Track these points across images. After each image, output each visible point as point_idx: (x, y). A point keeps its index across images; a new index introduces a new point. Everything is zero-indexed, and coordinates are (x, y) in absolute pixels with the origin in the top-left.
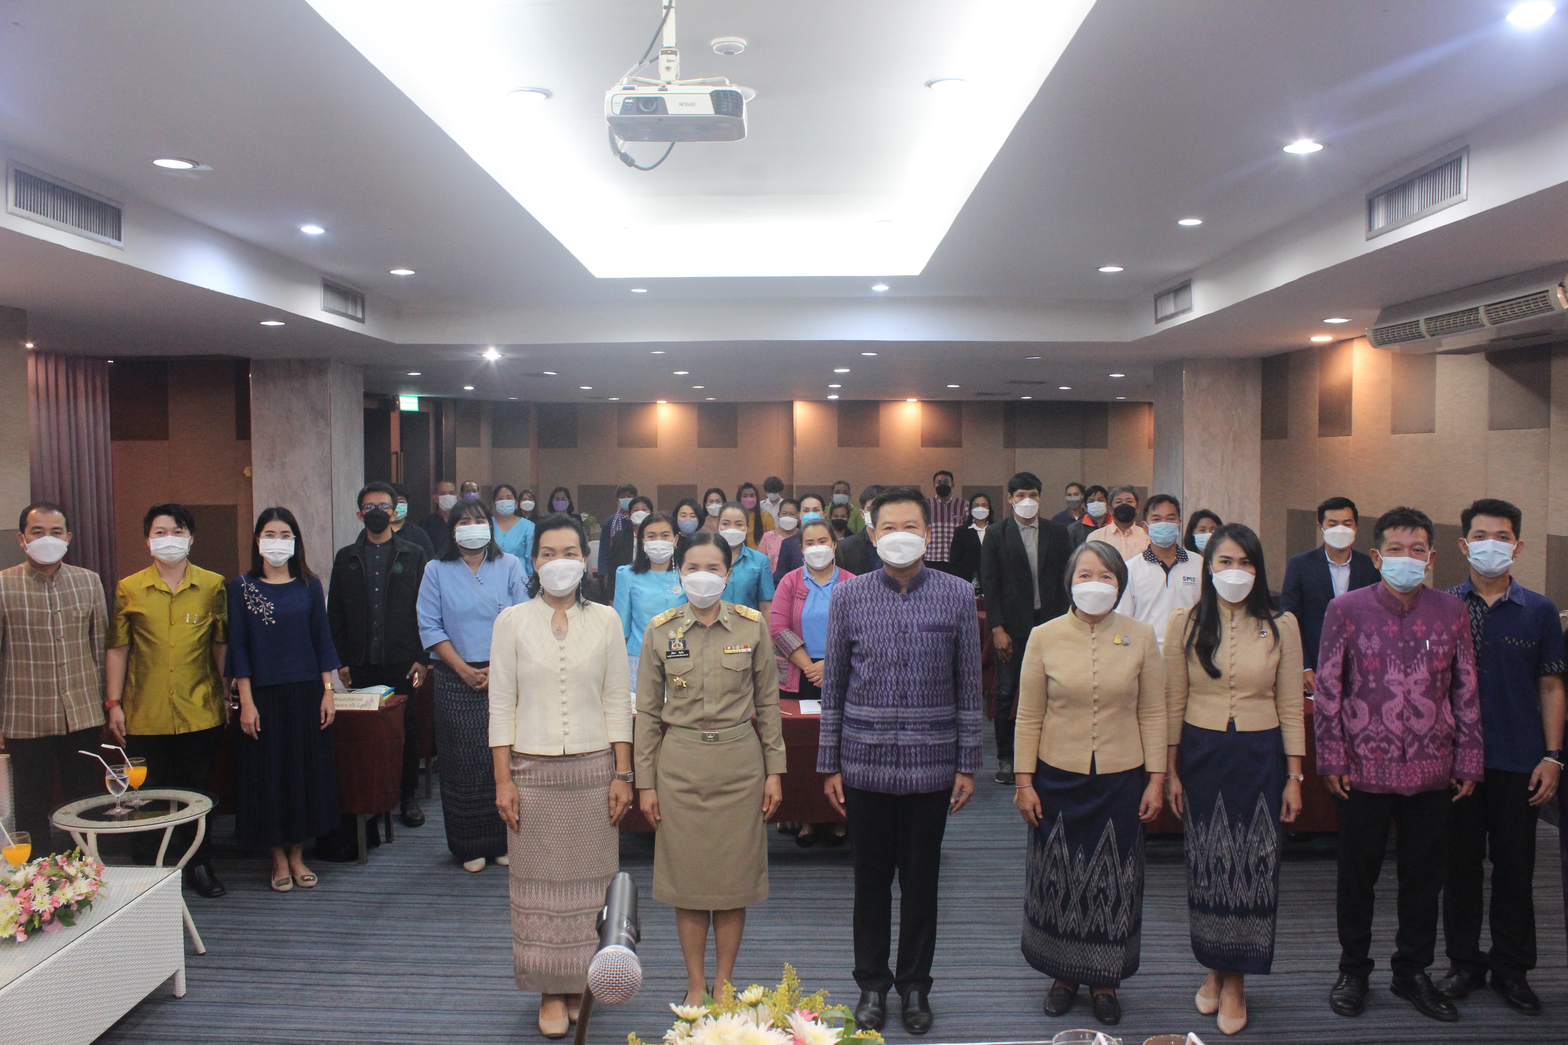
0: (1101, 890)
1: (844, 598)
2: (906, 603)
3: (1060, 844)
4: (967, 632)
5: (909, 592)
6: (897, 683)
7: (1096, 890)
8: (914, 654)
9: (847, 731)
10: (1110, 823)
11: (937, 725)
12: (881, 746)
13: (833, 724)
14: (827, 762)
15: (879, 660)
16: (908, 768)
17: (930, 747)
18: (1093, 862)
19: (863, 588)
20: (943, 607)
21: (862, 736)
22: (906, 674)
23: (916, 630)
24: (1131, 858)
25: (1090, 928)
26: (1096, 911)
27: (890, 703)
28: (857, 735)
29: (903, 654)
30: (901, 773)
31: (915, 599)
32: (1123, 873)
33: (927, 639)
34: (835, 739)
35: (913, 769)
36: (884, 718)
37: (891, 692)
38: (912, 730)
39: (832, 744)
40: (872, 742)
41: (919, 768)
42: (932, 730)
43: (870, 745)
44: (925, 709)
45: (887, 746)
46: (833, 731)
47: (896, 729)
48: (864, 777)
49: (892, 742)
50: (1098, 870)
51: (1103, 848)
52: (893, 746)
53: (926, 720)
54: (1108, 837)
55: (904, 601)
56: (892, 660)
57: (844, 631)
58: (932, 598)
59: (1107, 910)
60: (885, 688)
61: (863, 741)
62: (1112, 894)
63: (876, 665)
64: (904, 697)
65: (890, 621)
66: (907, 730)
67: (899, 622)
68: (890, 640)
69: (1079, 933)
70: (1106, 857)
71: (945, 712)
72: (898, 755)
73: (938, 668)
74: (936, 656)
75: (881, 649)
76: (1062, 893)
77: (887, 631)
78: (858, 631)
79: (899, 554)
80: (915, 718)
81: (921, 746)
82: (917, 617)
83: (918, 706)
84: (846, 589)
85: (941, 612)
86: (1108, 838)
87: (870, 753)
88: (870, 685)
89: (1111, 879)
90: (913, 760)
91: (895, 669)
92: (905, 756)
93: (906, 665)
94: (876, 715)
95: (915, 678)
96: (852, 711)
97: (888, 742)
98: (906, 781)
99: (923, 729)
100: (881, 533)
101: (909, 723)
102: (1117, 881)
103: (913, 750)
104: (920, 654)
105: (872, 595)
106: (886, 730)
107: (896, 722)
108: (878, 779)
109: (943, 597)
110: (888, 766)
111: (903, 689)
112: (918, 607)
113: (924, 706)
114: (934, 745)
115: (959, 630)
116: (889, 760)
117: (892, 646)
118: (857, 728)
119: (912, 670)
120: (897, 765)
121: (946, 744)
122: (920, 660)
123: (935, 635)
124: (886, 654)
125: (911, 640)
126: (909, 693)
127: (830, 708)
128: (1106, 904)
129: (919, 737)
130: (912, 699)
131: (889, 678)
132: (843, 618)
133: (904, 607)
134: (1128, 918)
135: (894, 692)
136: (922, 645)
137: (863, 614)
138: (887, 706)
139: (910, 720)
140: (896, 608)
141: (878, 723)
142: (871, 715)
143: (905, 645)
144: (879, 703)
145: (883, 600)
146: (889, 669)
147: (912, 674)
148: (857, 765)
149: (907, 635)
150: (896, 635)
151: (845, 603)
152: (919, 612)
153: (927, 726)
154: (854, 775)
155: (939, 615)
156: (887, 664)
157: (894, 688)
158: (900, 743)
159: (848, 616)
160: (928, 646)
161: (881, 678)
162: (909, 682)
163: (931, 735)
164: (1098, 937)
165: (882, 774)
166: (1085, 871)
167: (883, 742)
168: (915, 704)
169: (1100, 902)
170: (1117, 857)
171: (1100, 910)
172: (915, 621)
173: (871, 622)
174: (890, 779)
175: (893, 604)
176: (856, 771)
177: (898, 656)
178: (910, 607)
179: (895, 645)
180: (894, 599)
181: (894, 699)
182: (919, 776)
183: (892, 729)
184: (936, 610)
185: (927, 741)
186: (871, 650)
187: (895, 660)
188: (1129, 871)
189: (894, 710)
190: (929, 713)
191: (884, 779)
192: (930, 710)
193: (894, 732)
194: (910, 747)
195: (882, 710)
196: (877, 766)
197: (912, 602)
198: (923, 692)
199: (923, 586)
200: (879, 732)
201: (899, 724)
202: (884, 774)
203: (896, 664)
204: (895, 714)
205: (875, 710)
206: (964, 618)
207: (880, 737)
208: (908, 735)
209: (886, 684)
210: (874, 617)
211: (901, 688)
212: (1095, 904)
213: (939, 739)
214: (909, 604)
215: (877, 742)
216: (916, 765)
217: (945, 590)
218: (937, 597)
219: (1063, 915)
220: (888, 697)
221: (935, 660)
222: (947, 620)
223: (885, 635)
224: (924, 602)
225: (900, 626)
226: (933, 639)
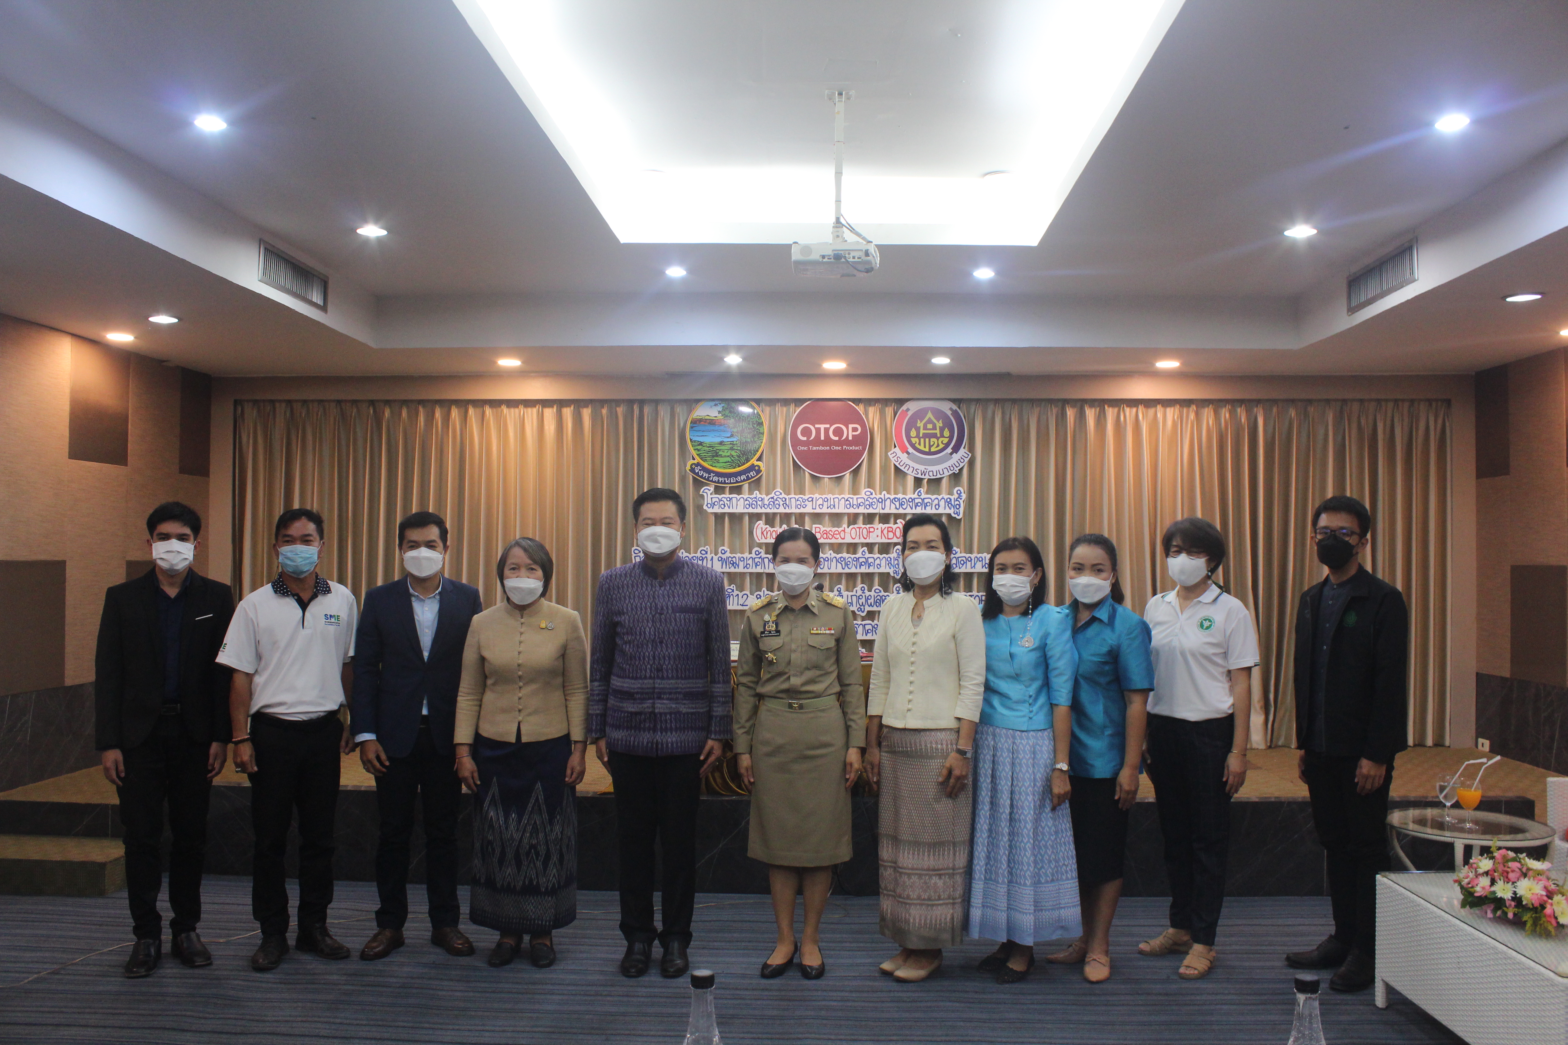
0: (532, 847)
1: (609, 584)
2: (663, 589)
3: (496, 806)
4: (716, 614)
5: (665, 579)
6: (654, 658)
7: (527, 847)
8: (669, 632)
9: (612, 701)
10: (539, 785)
11: (690, 696)
12: (640, 713)
13: (598, 695)
14: (594, 728)
15: (638, 638)
16: (664, 734)
17: (684, 714)
18: (525, 821)
19: (626, 575)
20: (695, 592)
21: (625, 705)
22: (662, 650)
23: (670, 612)
24: (558, 817)
25: (524, 882)
26: (529, 865)
27: (648, 675)
28: (621, 704)
29: (659, 633)
30: (659, 737)
31: (670, 584)
32: (552, 830)
33: (681, 621)
34: (601, 707)
35: (669, 733)
36: (642, 688)
37: (649, 666)
38: (668, 699)
39: (598, 712)
40: (633, 710)
41: (674, 733)
42: (685, 699)
43: (631, 713)
44: (679, 681)
45: (645, 714)
46: (600, 701)
47: (654, 698)
48: (626, 741)
49: (650, 710)
50: (529, 828)
51: (533, 808)
52: (651, 713)
53: (680, 690)
54: (537, 798)
55: (660, 587)
56: (650, 638)
57: (608, 613)
58: (685, 584)
59: (539, 864)
60: (644, 663)
61: (626, 709)
62: (542, 849)
63: (636, 642)
64: (659, 670)
65: (648, 604)
66: (663, 699)
67: (656, 605)
69: (514, 886)
70: (535, 816)
71: (697, 685)
72: (655, 721)
73: (690, 645)
74: (688, 633)
75: (640, 629)
76: (498, 851)
77: (646, 613)
78: (620, 613)
79: (657, 545)
80: (670, 688)
81: (675, 713)
82: (671, 600)
83: (672, 678)
84: (611, 576)
85: (693, 596)
86: (537, 800)
87: (631, 720)
88: (631, 660)
89: (541, 835)
90: (668, 726)
91: (652, 646)
92: (661, 722)
93: (661, 642)
94: (635, 686)
95: (669, 654)
96: (616, 682)
97: (646, 710)
98: (662, 744)
99: (677, 699)
100: (642, 527)
101: (665, 693)
102: (546, 837)
103: (668, 716)
104: (674, 632)
105: (633, 582)
106: (645, 699)
107: (653, 693)
108: (638, 743)
109: (695, 583)
110: (647, 732)
111: (659, 663)
112: (673, 592)
113: (677, 678)
114: (688, 713)
115: (709, 612)
116: (647, 725)
117: (650, 625)
118: (620, 698)
119: (667, 646)
120: (655, 730)
121: (699, 713)
122: (674, 637)
123: (687, 616)
124: (645, 633)
125: (666, 620)
126: (664, 666)
127: (596, 680)
128: (537, 859)
129: (674, 706)
130: (667, 671)
131: (647, 654)
132: (607, 602)
133: (661, 592)
134: (557, 871)
135: (651, 666)
136: (676, 624)
137: (625, 598)
138: (645, 678)
139: (666, 691)
140: (654, 593)
141: (637, 693)
142: (632, 686)
143: (661, 625)
144: (638, 676)
145: (642, 586)
146: (647, 646)
147: (667, 650)
148: (621, 731)
149: (663, 616)
150: (653, 616)
151: (609, 589)
152: (674, 597)
153: (681, 696)
154: (618, 740)
155: (691, 599)
156: (645, 641)
157: (651, 663)
158: (656, 711)
159: (612, 599)
160: (681, 625)
161: (640, 654)
162: (664, 657)
163: (684, 704)
164: (531, 890)
165: (641, 739)
166: (518, 829)
167: (643, 710)
168: (670, 676)
169: (532, 857)
170: (545, 816)
171: (532, 865)
172: (669, 603)
173: (632, 605)
174: (648, 743)
175: (652, 589)
176: (620, 737)
177: (655, 635)
178: (666, 592)
179: (653, 625)
180: (652, 585)
181: (651, 671)
182: (674, 739)
183: (649, 699)
184: (688, 594)
185: (681, 710)
186: (631, 629)
187: (652, 638)
188: (557, 828)
189: (651, 681)
190: (683, 685)
191: (643, 744)
192: (683, 682)
193: (651, 701)
194: (666, 714)
195: (641, 681)
196: (637, 732)
197: (668, 588)
198: (677, 666)
199: (677, 574)
200: (638, 701)
201: (655, 694)
202: (643, 739)
203: (653, 641)
204: (652, 686)
205: (636, 682)
206: (713, 603)
207: (640, 706)
208: (663, 704)
209: (644, 659)
210: (634, 601)
211: (656, 662)
212: (527, 859)
213: (693, 708)
214: (665, 589)
215: (637, 710)
216: (671, 730)
217: (697, 577)
218: (690, 583)
219: (500, 869)
220: (646, 671)
221: (688, 638)
222: (698, 604)
223: (643, 616)
224: (678, 587)
225: (656, 608)
226: (685, 620)
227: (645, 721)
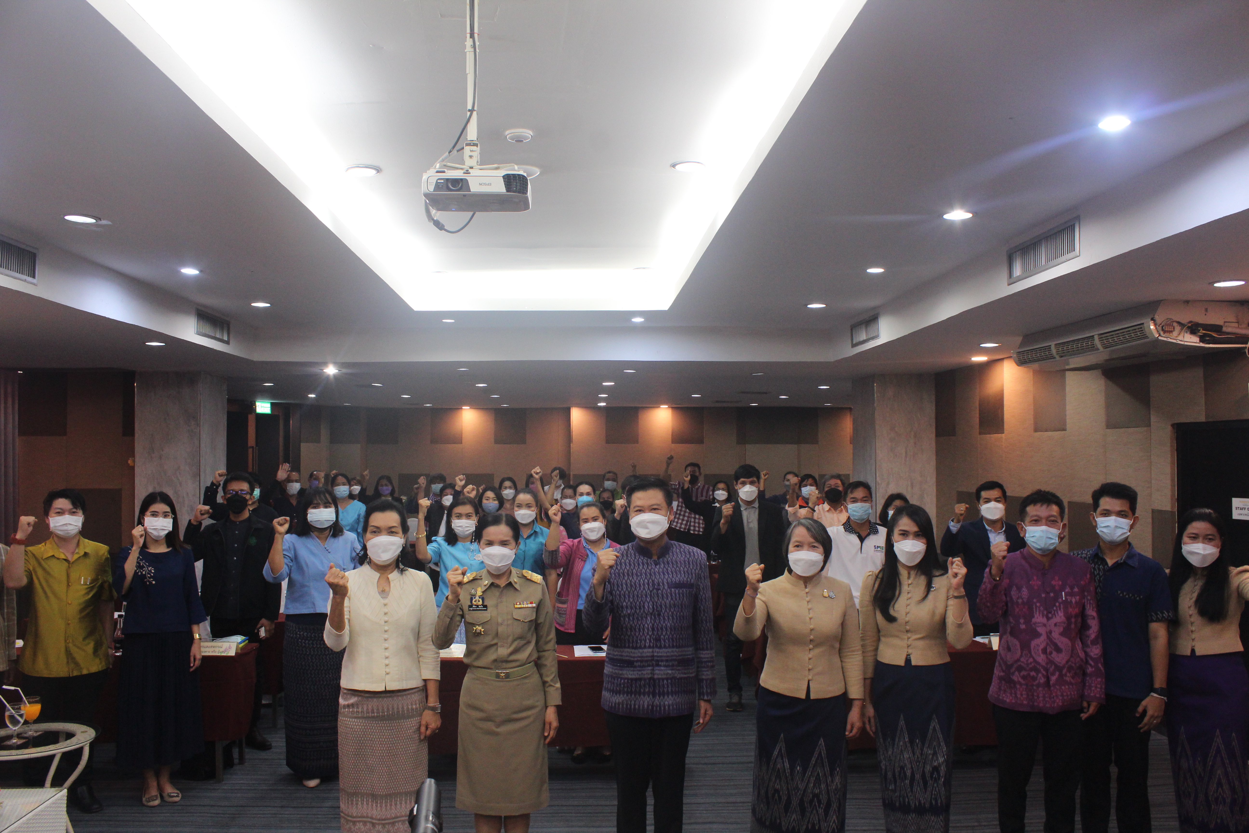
0: (816, 796)
2: (658, 567)
3: (782, 759)
4: (703, 589)
5: (659, 558)
6: (653, 629)
7: (811, 796)
8: (666, 606)
10: (821, 741)
11: (684, 662)
12: (640, 679)
15: (638, 611)
16: (662, 697)
17: (678, 679)
18: (808, 773)
20: (686, 569)
21: (624, 672)
22: (660, 622)
23: (666, 587)
24: (838, 769)
25: (807, 826)
26: (812, 812)
27: (647, 645)
28: (621, 672)
29: (657, 606)
30: (657, 701)
31: (664, 563)
33: (675, 594)
35: (666, 697)
36: (642, 657)
37: (648, 637)
38: (665, 666)
40: (633, 677)
41: (670, 697)
42: (679, 666)
43: (632, 679)
44: (675, 649)
45: (645, 679)
47: (652, 666)
48: (627, 705)
49: (649, 676)
50: (813, 779)
51: (816, 762)
52: (650, 679)
53: (674, 658)
54: (820, 753)
55: (656, 565)
56: (648, 611)
58: (677, 563)
59: (821, 811)
60: (643, 634)
61: (626, 676)
62: (824, 798)
63: (636, 615)
64: (658, 640)
65: (646, 581)
66: (661, 666)
67: (653, 581)
68: (646, 596)
69: (799, 830)
70: (818, 768)
71: (687, 652)
72: (654, 686)
73: (683, 617)
74: (682, 607)
75: (640, 603)
76: (784, 798)
77: (644, 589)
79: (647, 530)
80: (667, 656)
81: (671, 679)
82: (667, 577)
83: (669, 647)
85: (684, 573)
87: (631, 686)
88: (631, 631)
89: (823, 786)
90: (666, 690)
91: (651, 618)
92: (659, 686)
93: (659, 615)
94: (636, 655)
95: (666, 625)
96: (614, 653)
97: (646, 676)
98: (660, 707)
99: (673, 666)
100: (634, 514)
101: (662, 661)
102: (827, 787)
103: (665, 681)
104: (670, 606)
105: (630, 561)
106: (644, 666)
107: (652, 660)
108: (639, 706)
109: (684, 562)
110: (646, 696)
111: (658, 634)
112: (667, 570)
113: (673, 647)
114: (681, 678)
115: (700, 587)
116: (647, 690)
117: (648, 600)
118: (621, 666)
119: (664, 619)
120: (654, 694)
121: (690, 677)
122: (670, 610)
123: (681, 591)
124: (644, 607)
125: (662, 595)
126: (662, 637)
128: (819, 807)
129: (670, 672)
130: (665, 641)
131: (646, 625)
133: (656, 569)
134: (837, 817)
135: (650, 636)
136: (672, 599)
138: (645, 647)
139: (663, 658)
140: (650, 570)
141: (637, 661)
142: (632, 655)
143: (658, 599)
144: (638, 645)
145: (639, 564)
146: (646, 618)
147: (664, 622)
148: (621, 696)
149: (660, 591)
150: (651, 592)
152: (668, 573)
153: (676, 663)
154: (619, 704)
155: (683, 576)
156: (644, 614)
157: (650, 633)
158: (655, 677)
160: (676, 599)
161: (640, 626)
162: (662, 629)
163: (679, 670)
165: (642, 702)
166: (802, 780)
167: (643, 676)
168: (667, 645)
169: (815, 805)
170: (827, 768)
171: (815, 812)
172: (665, 580)
173: (631, 581)
174: (648, 706)
175: (648, 568)
176: (621, 701)
177: (653, 608)
178: (661, 570)
179: (651, 599)
180: (648, 564)
181: (650, 641)
182: (670, 702)
183: (649, 666)
184: (680, 572)
185: (676, 675)
186: (631, 603)
187: (651, 611)
188: (837, 779)
189: (651, 650)
190: (678, 653)
191: (643, 706)
192: (677, 650)
193: (650, 668)
194: (663, 679)
195: (641, 650)
196: (637, 696)
197: (662, 566)
198: (673, 636)
199: (669, 554)
200: (638, 669)
201: (655, 662)
202: (644, 702)
203: (651, 614)
204: (651, 654)
205: (636, 651)
206: (701, 578)
207: (640, 673)
208: (661, 670)
209: (644, 630)
210: (633, 578)
211: (655, 633)
212: (811, 807)
213: (685, 674)
214: (660, 567)
215: (637, 676)
216: (668, 694)
217: (686, 556)
218: (680, 562)
219: (786, 816)
220: (645, 641)
221: (682, 611)
222: (689, 580)
223: (642, 592)
224: (671, 565)
225: (653, 584)
226: (679, 594)
227: (644, 686)
